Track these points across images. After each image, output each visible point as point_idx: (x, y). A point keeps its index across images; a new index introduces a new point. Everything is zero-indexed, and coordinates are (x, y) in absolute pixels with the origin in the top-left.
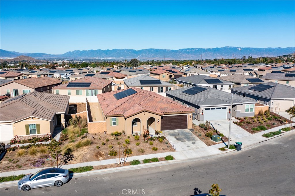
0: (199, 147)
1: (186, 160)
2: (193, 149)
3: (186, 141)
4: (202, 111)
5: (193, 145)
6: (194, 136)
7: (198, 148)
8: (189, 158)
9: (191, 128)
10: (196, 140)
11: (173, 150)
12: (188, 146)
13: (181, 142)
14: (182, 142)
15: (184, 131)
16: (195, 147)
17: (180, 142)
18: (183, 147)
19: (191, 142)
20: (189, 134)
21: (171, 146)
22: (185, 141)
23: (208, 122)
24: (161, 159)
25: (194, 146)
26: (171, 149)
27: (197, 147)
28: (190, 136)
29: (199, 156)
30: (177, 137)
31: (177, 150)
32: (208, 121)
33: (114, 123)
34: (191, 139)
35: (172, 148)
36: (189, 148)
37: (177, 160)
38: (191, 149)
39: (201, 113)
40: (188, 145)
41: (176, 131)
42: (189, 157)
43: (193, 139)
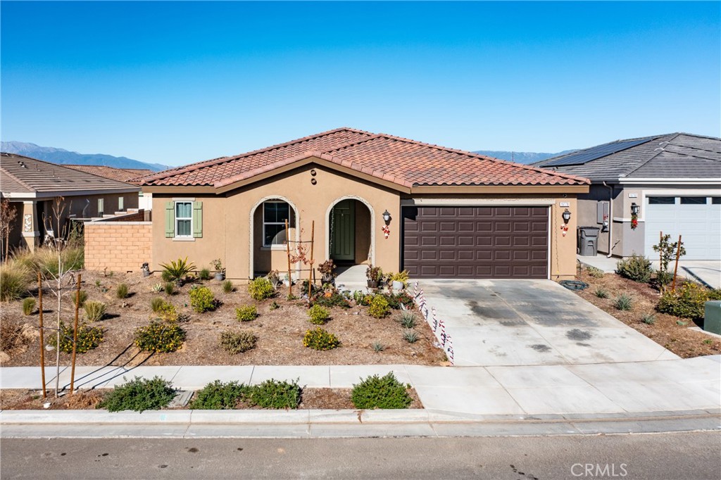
0: (616, 358)
1: (508, 420)
2: (569, 365)
3: (532, 324)
4: (633, 206)
5: (573, 342)
6: (587, 306)
7: (611, 363)
8: (531, 412)
9: (572, 279)
10: (595, 325)
11: (434, 356)
12: (541, 348)
13: (501, 328)
14: (505, 324)
15: (532, 287)
16: (588, 354)
17: (493, 324)
18: (501, 351)
19: (563, 330)
20: (558, 296)
21: (429, 340)
22: (524, 324)
23: (671, 242)
24: (326, 399)
25: (583, 351)
26: (422, 350)
27: (598, 355)
28: (560, 307)
29: (615, 408)
30: (481, 304)
31: (456, 361)
32: (667, 238)
33: (183, 227)
34: (566, 317)
35: (431, 350)
36: (544, 354)
37: (432, 417)
38: (557, 363)
39: (627, 218)
40: (543, 343)
41: (486, 283)
42: (532, 405)
43: (575, 317)
